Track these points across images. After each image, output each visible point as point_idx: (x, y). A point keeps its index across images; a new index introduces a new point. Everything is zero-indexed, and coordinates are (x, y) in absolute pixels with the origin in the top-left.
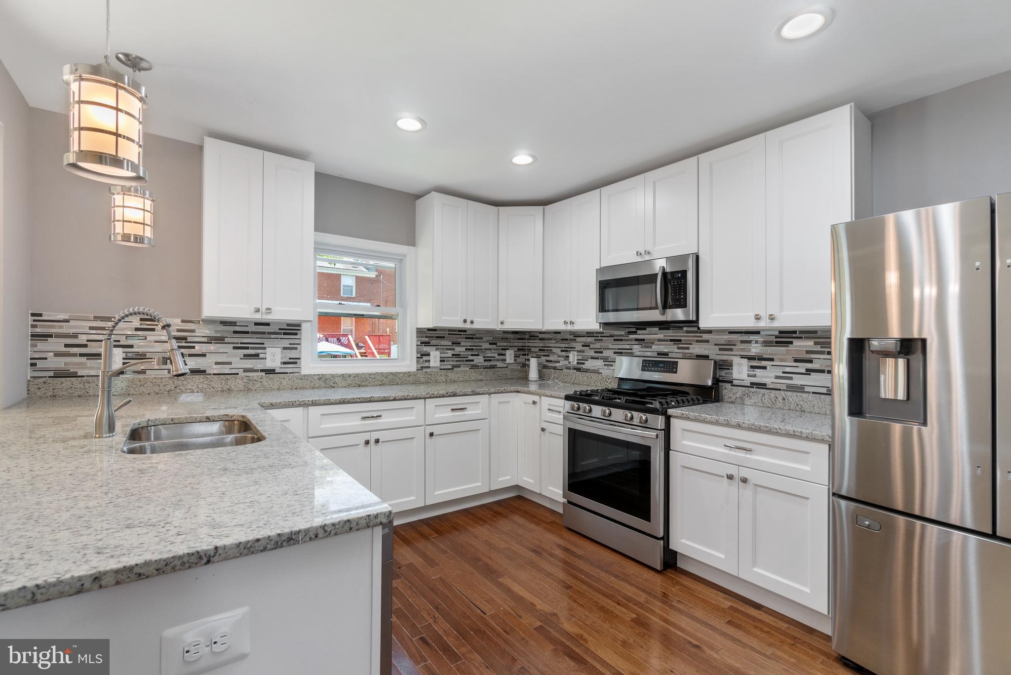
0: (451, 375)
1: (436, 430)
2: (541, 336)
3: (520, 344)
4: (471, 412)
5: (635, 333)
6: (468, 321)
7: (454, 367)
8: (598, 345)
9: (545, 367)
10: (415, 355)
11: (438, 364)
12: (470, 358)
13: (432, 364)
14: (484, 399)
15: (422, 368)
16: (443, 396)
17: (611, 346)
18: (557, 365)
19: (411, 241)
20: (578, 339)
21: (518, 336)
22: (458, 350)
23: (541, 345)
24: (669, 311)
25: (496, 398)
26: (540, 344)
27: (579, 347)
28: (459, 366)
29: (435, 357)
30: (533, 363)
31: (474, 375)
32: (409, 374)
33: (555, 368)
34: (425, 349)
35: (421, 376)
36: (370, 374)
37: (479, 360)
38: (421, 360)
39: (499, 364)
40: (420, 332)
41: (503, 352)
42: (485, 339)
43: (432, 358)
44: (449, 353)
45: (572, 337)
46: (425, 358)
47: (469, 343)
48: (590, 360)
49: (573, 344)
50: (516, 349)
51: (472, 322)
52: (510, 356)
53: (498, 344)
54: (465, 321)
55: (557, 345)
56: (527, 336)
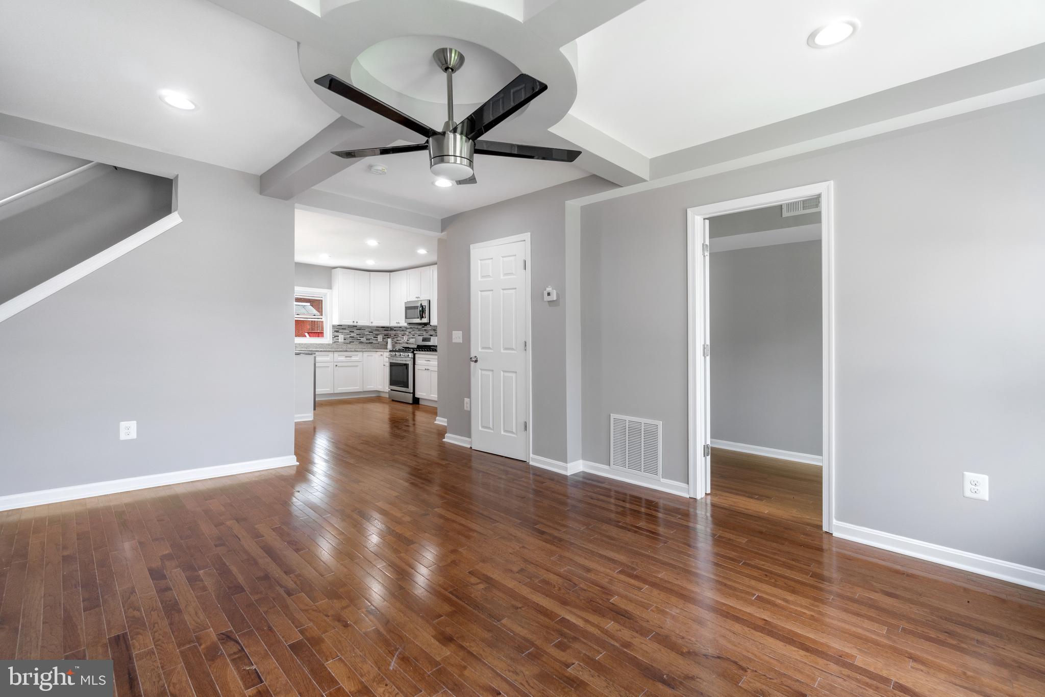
0: (349, 346)
1: (339, 364)
2: (395, 329)
3: (386, 332)
4: (353, 358)
5: (424, 327)
6: (355, 322)
7: (350, 342)
8: (413, 333)
9: (396, 343)
10: (332, 337)
11: (343, 341)
12: (359, 338)
13: (339, 341)
14: (360, 354)
15: (335, 342)
16: (341, 351)
17: (417, 333)
18: (400, 342)
19: (330, 287)
20: (407, 330)
21: (385, 329)
22: (352, 335)
23: (395, 333)
24: (423, 319)
25: (366, 354)
26: (393, 332)
27: (407, 333)
28: (353, 342)
29: (341, 338)
30: (389, 340)
31: (361, 346)
32: (329, 345)
33: (400, 343)
34: (336, 334)
35: (334, 345)
36: (311, 344)
37: (363, 340)
38: (334, 339)
39: (374, 342)
40: (334, 326)
41: (377, 336)
42: (367, 330)
43: (339, 338)
44: (349, 336)
45: (405, 329)
46: (336, 338)
47: (358, 332)
48: (411, 339)
49: (406, 332)
50: (383, 335)
51: (357, 322)
52: (380, 338)
53: (374, 332)
54: (354, 322)
55: (401, 333)
56: (389, 329)
